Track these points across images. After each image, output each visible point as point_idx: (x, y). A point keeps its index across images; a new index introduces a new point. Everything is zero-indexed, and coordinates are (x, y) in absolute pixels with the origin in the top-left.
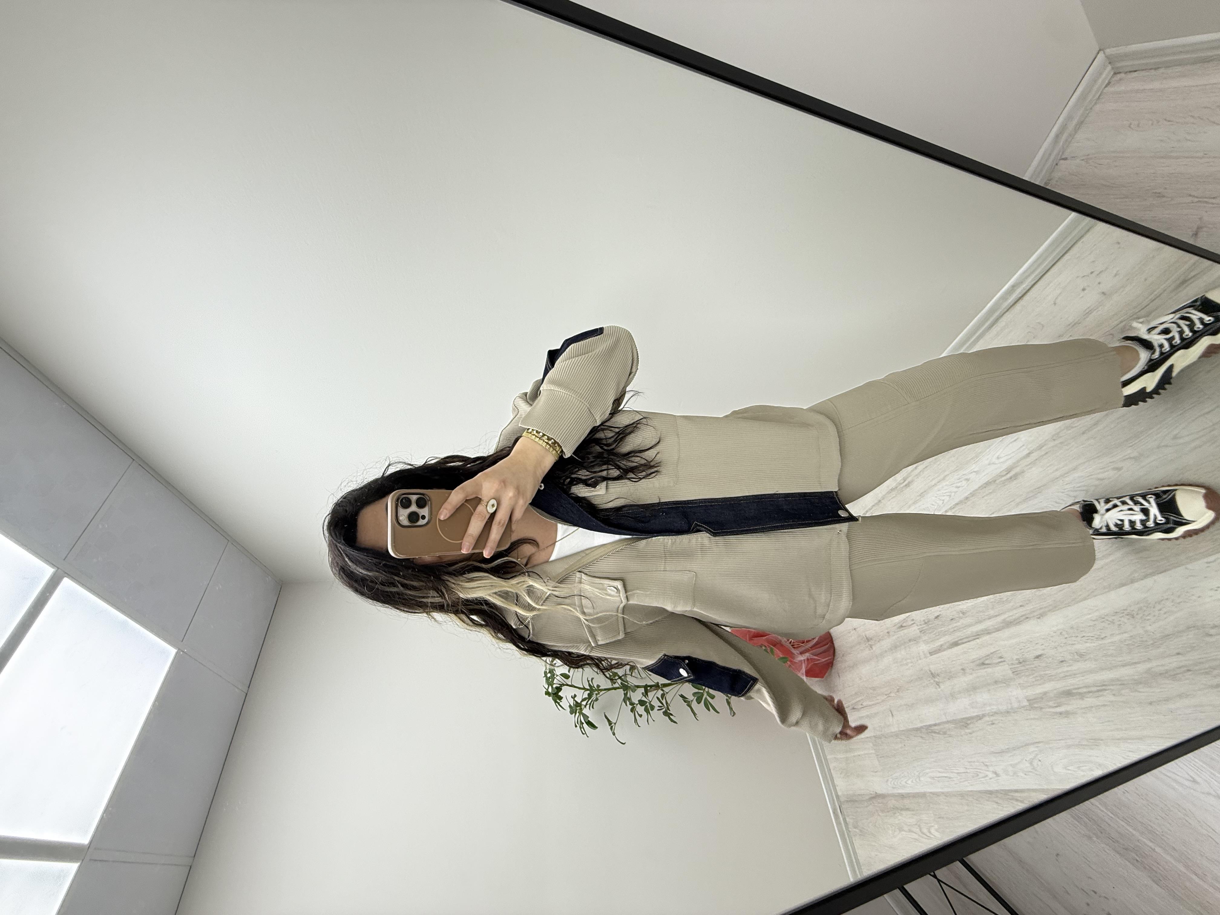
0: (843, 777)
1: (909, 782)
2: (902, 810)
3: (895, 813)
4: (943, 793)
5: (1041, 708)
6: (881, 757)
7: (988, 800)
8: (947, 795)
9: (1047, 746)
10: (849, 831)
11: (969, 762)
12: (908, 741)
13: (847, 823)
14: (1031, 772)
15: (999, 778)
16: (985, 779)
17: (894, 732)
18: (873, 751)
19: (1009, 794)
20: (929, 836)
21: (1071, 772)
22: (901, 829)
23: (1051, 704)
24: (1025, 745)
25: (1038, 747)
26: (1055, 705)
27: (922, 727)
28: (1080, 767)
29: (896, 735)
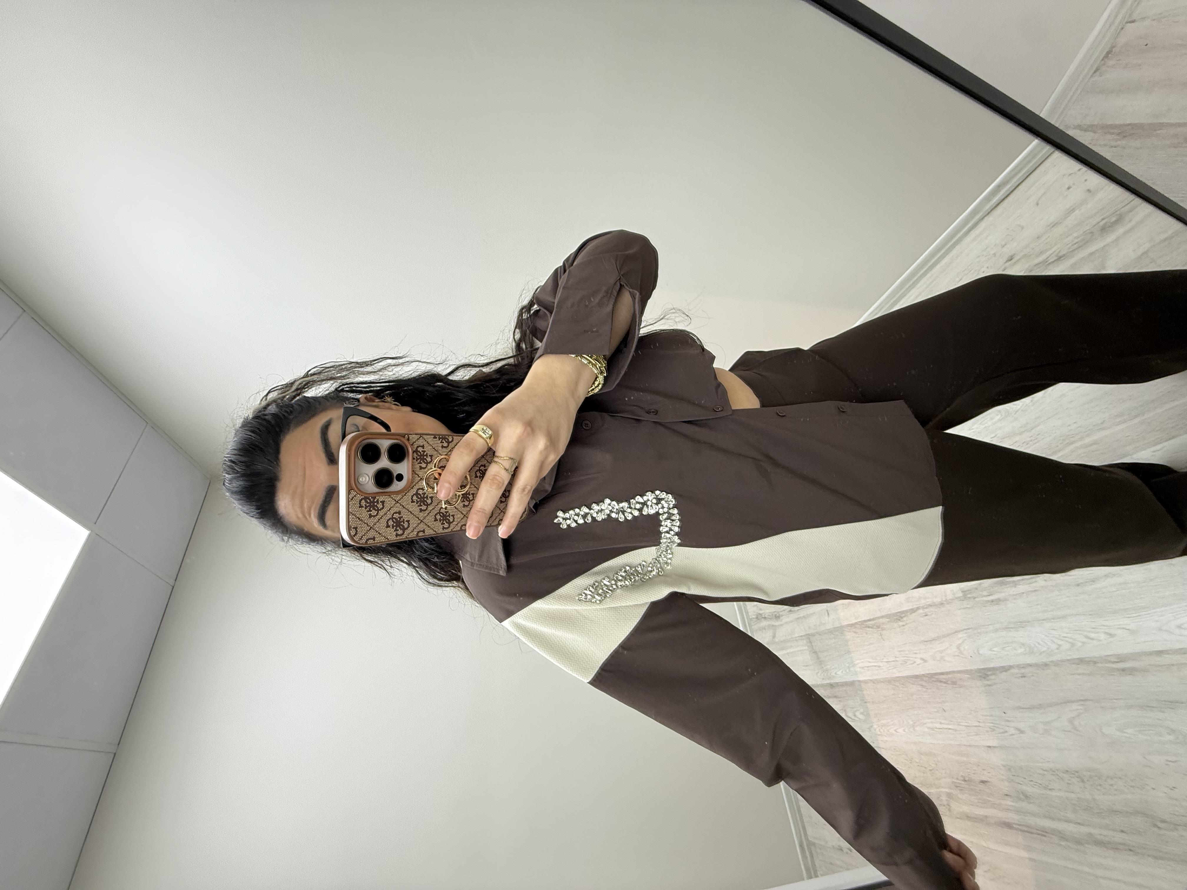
1: (839, 673)
4: (871, 680)
5: (975, 598)
7: (912, 684)
8: (875, 682)
9: (975, 631)
11: (899, 651)
12: (842, 636)
14: (958, 656)
15: (925, 663)
16: (915, 664)
17: (829, 629)
18: (807, 648)
19: (934, 677)
21: (994, 653)
23: (985, 593)
24: (956, 632)
25: (966, 633)
26: (989, 594)
27: (856, 623)
28: (1005, 647)
29: (831, 632)
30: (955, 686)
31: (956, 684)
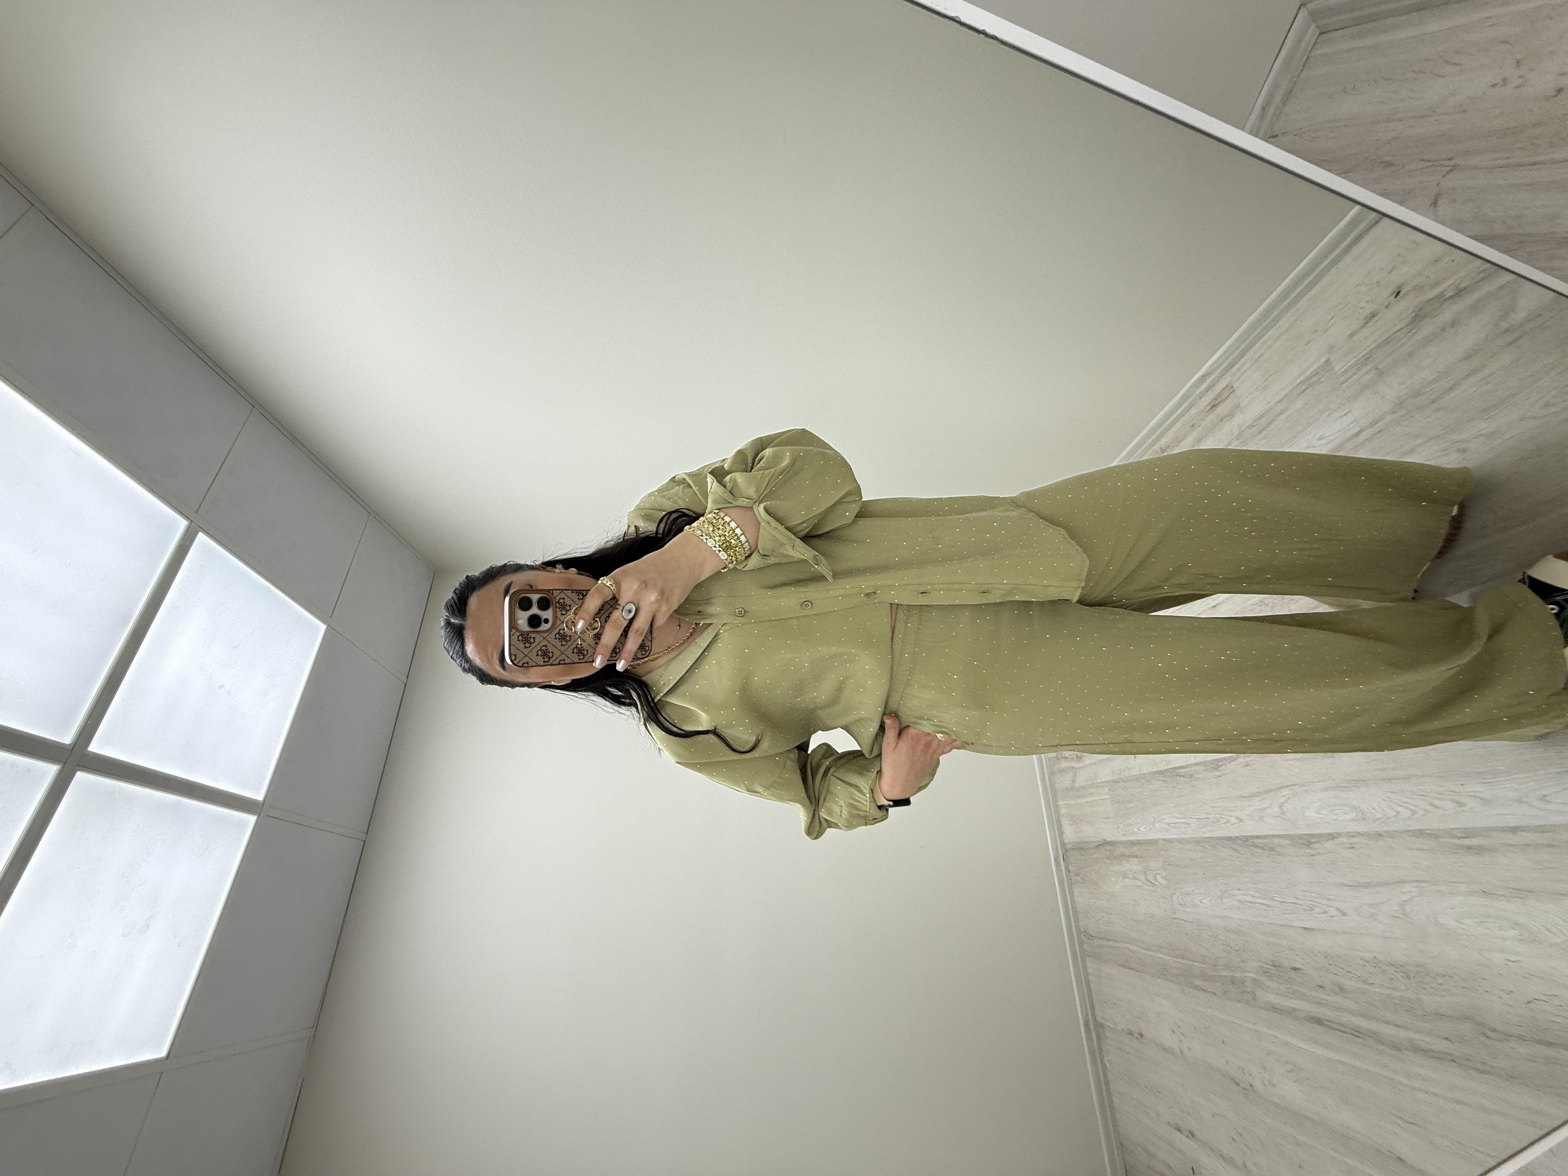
0: (1072, 825)
1: (1142, 829)
2: (1129, 856)
3: (1122, 861)
4: (1176, 839)
6: (1116, 803)
7: (1224, 847)
8: (1180, 841)
9: (1303, 789)
10: (1070, 879)
11: (1212, 807)
12: (1149, 784)
13: (1069, 872)
14: (1279, 817)
15: (1240, 823)
16: (1227, 824)
17: (1135, 776)
18: (1109, 797)
19: (1249, 840)
20: (1153, 883)
21: (1322, 816)
22: (1125, 876)
24: (1279, 788)
25: (1291, 790)
27: (1166, 770)
28: (1334, 810)
29: (1137, 779)
30: (1273, 853)
31: (1273, 851)
